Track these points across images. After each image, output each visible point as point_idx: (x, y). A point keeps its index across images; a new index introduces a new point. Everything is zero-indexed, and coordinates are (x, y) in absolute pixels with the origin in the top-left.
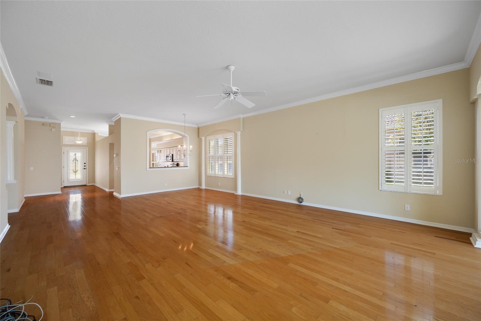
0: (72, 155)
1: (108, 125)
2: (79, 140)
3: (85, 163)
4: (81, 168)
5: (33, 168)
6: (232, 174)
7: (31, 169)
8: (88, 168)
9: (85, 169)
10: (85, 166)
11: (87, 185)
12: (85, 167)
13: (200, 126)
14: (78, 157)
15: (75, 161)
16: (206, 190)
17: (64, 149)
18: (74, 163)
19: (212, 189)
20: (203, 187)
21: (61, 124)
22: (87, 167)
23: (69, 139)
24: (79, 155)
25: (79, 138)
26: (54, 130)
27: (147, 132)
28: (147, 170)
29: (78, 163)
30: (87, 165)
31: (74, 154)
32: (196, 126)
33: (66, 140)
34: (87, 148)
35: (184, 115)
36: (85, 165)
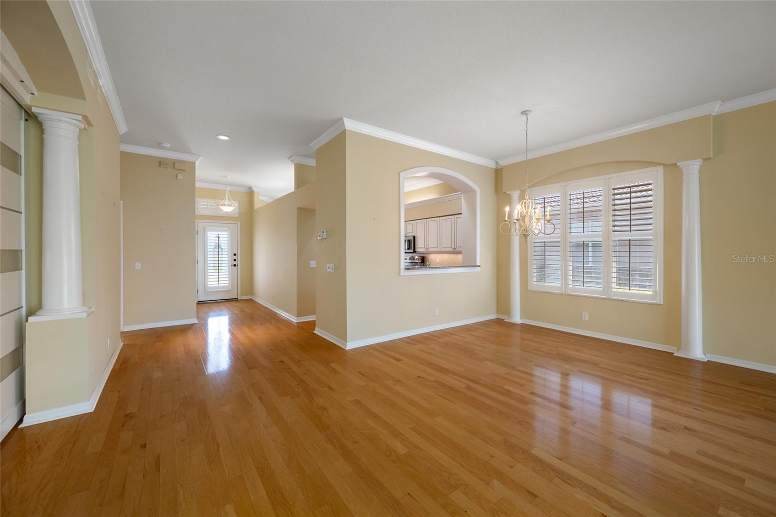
0: (211, 236)
1: (293, 166)
2: (228, 205)
3: (235, 255)
4: (229, 263)
5: (139, 264)
6: (651, 293)
7: (136, 268)
8: (241, 264)
9: (235, 265)
10: (235, 260)
11: (239, 299)
12: (235, 263)
13: (503, 163)
14: (222, 242)
15: (217, 250)
16: (525, 328)
17: (200, 225)
18: (215, 253)
19: (549, 328)
20: (517, 318)
21: (196, 163)
22: (239, 262)
23: (207, 205)
24: (225, 237)
25: (226, 202)
26: (181, 177)
27: (400, 173)
28: (401, 275)
29: (223, 253)
30: (238, 257)
31: (215, 236)
32: (491, 164)
33: (203, 206)
34: (239, 223)
35: (524, 113)
36: (235, 257)
